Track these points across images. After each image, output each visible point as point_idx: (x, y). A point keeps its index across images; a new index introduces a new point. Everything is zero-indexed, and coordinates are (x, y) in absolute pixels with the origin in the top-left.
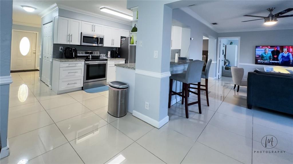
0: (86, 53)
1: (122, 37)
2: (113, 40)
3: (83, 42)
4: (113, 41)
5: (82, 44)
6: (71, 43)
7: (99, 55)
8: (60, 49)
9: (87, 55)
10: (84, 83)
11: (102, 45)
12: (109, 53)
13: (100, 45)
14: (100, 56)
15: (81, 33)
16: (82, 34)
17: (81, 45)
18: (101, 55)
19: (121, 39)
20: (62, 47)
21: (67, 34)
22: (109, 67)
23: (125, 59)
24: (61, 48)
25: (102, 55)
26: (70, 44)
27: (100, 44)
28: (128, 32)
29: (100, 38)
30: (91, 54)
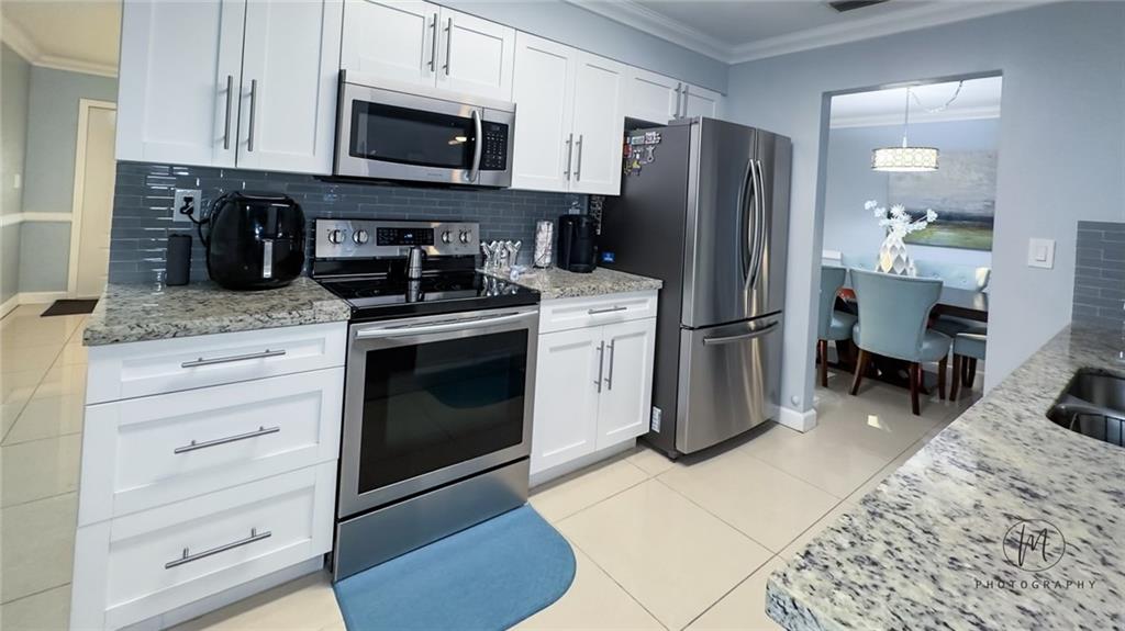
0: (385, 237)
1: (632, 126)
2: (576, 139)
3: (353, 153)
4: (575, 145)
5: (341, 172)
6: (249, 162)
7: (477, 252)
8: (176, 209)
9: (394, 251)
10: (337, 520)
11: (497, 178)
12: (546, 233)
13: (486, 177)
14: (484, 257)
15: (341, 75)
16: (348, 89)
17: (335, 178)
18: (492, 253)
19: (626, 135)
20: (196, 194)
21: (211, 82)
22: (553, 350)
23: (658, 283)
24: (188, 200)
25: (496, 246)
26: (242, 165)
27: (482, 167)
28: (672, 94)
29: (482, 122)
30: (418, 245)
